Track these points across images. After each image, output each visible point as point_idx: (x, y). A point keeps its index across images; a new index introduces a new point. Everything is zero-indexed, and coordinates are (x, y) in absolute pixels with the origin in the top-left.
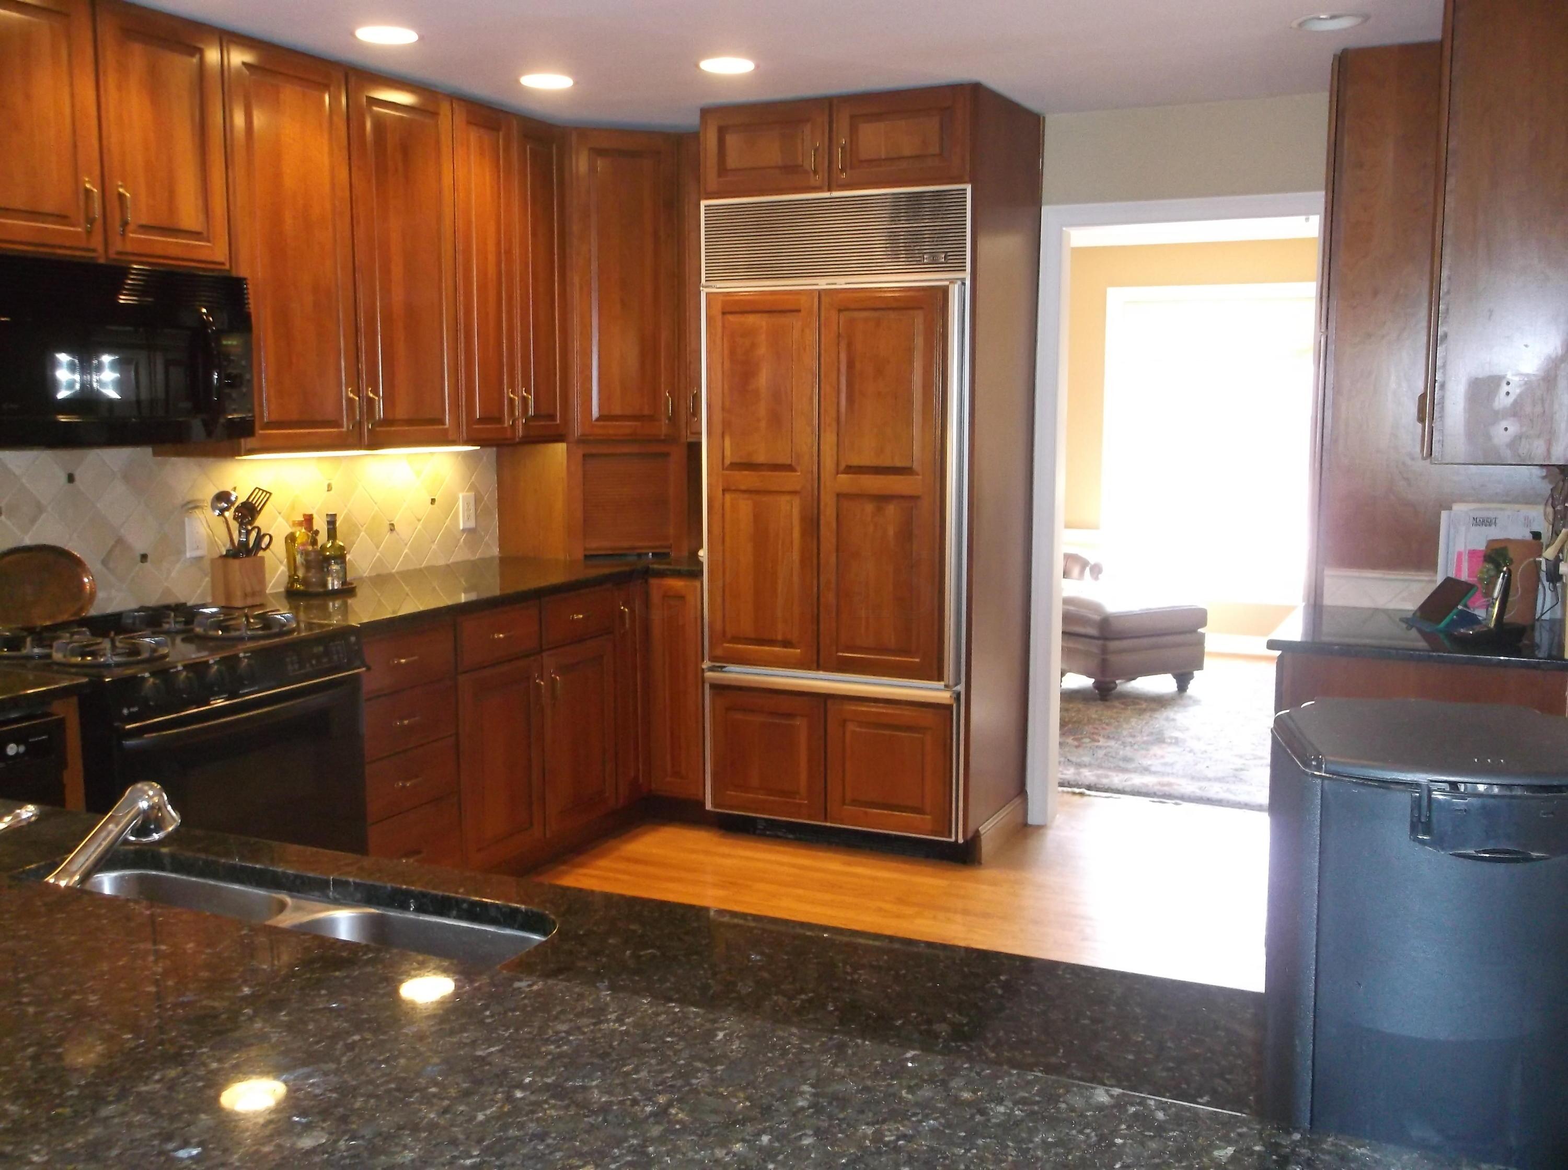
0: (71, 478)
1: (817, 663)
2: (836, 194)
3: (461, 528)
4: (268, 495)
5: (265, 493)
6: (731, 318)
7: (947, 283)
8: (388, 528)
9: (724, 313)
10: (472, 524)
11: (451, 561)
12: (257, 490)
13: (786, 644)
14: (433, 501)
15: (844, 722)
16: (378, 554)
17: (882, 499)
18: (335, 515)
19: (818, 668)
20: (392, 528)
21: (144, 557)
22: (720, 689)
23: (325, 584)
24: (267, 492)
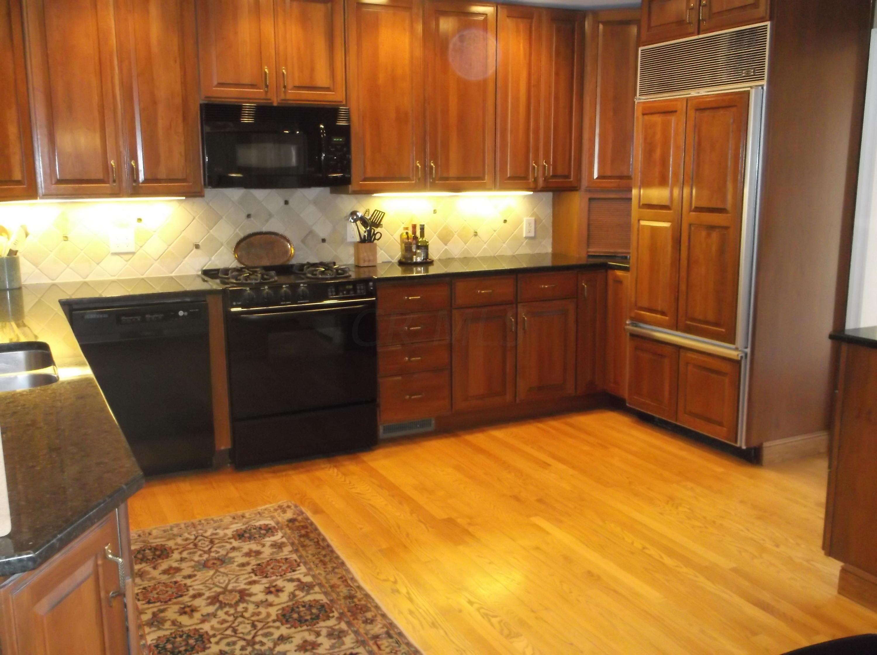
0: (286, 202)
1: (676, 326)
2: (701, 36)
3: (524, 236)
4: (383, 214)
5: (381, 213)
6: (646, 117)
7: (749, 89)
8: (473, 233)
9: (644, 114)
10: (532, 234)
11: (516, 253)
12: (376, 211)
13: (663, 313)
14: (505, 221)
15: (687, 363)
16: (465, 247)
17: (711, 228)
18: (424, 225)
19: (677, 329)
20: (476, 234)
21: (324, 240)
22: (634, 336)
23: (412, 259)
24: (382, 212)
